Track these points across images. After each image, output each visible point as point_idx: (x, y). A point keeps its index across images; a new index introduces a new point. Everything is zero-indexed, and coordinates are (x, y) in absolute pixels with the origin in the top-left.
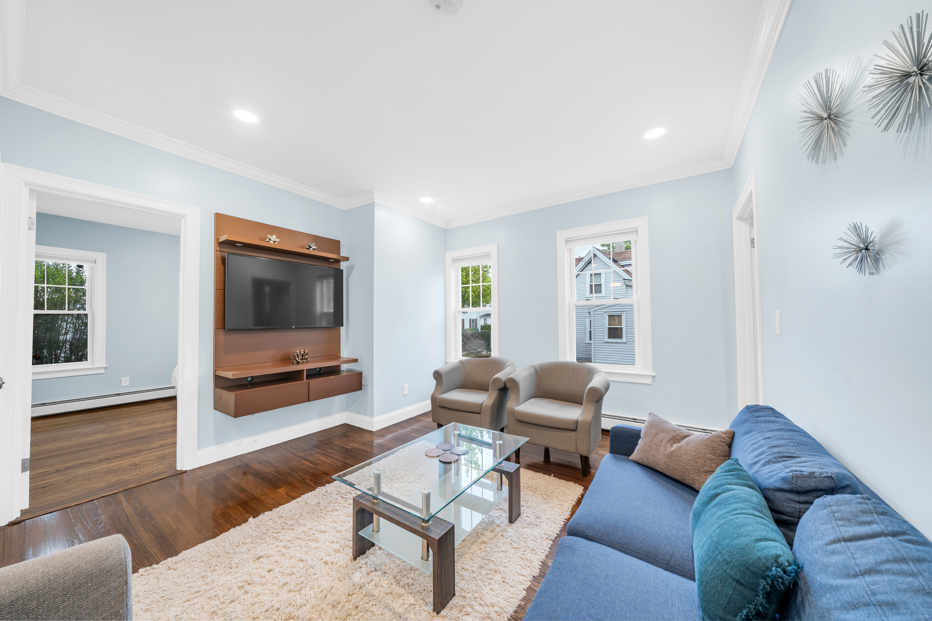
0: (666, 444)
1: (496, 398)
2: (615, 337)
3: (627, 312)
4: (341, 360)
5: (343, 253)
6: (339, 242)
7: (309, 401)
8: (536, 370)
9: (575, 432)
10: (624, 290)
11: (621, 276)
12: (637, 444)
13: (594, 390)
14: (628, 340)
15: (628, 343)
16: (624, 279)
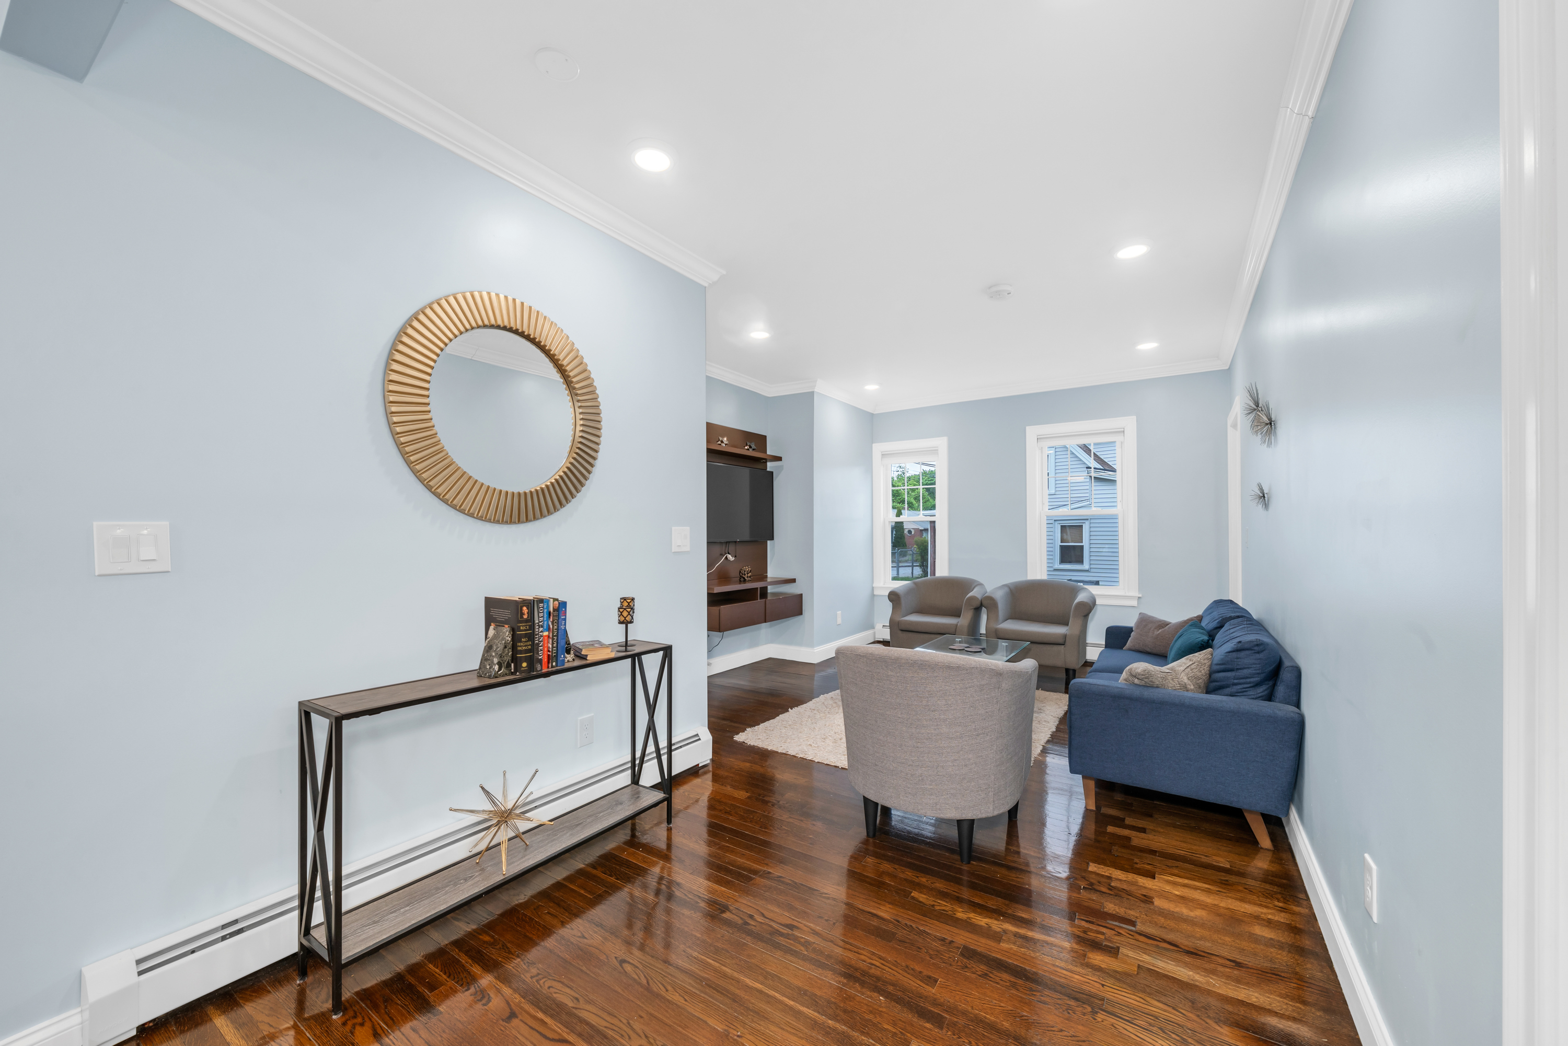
0: (1153, 630)
1: (972, 618)
2: (1070, 562)
3: (1092, 521)
4: (769, 580)
5: (770, 451)
6: (765, 437)
7: (765, 622)
8: (1011, 590)
9: (1063, 647)
10: (1088, 484)
11: (1081, 460)
12: (1130, 637)
13: (1081, 604)
14: (1092, 566)
15: (1092, 570)
16: (1087, 468)
